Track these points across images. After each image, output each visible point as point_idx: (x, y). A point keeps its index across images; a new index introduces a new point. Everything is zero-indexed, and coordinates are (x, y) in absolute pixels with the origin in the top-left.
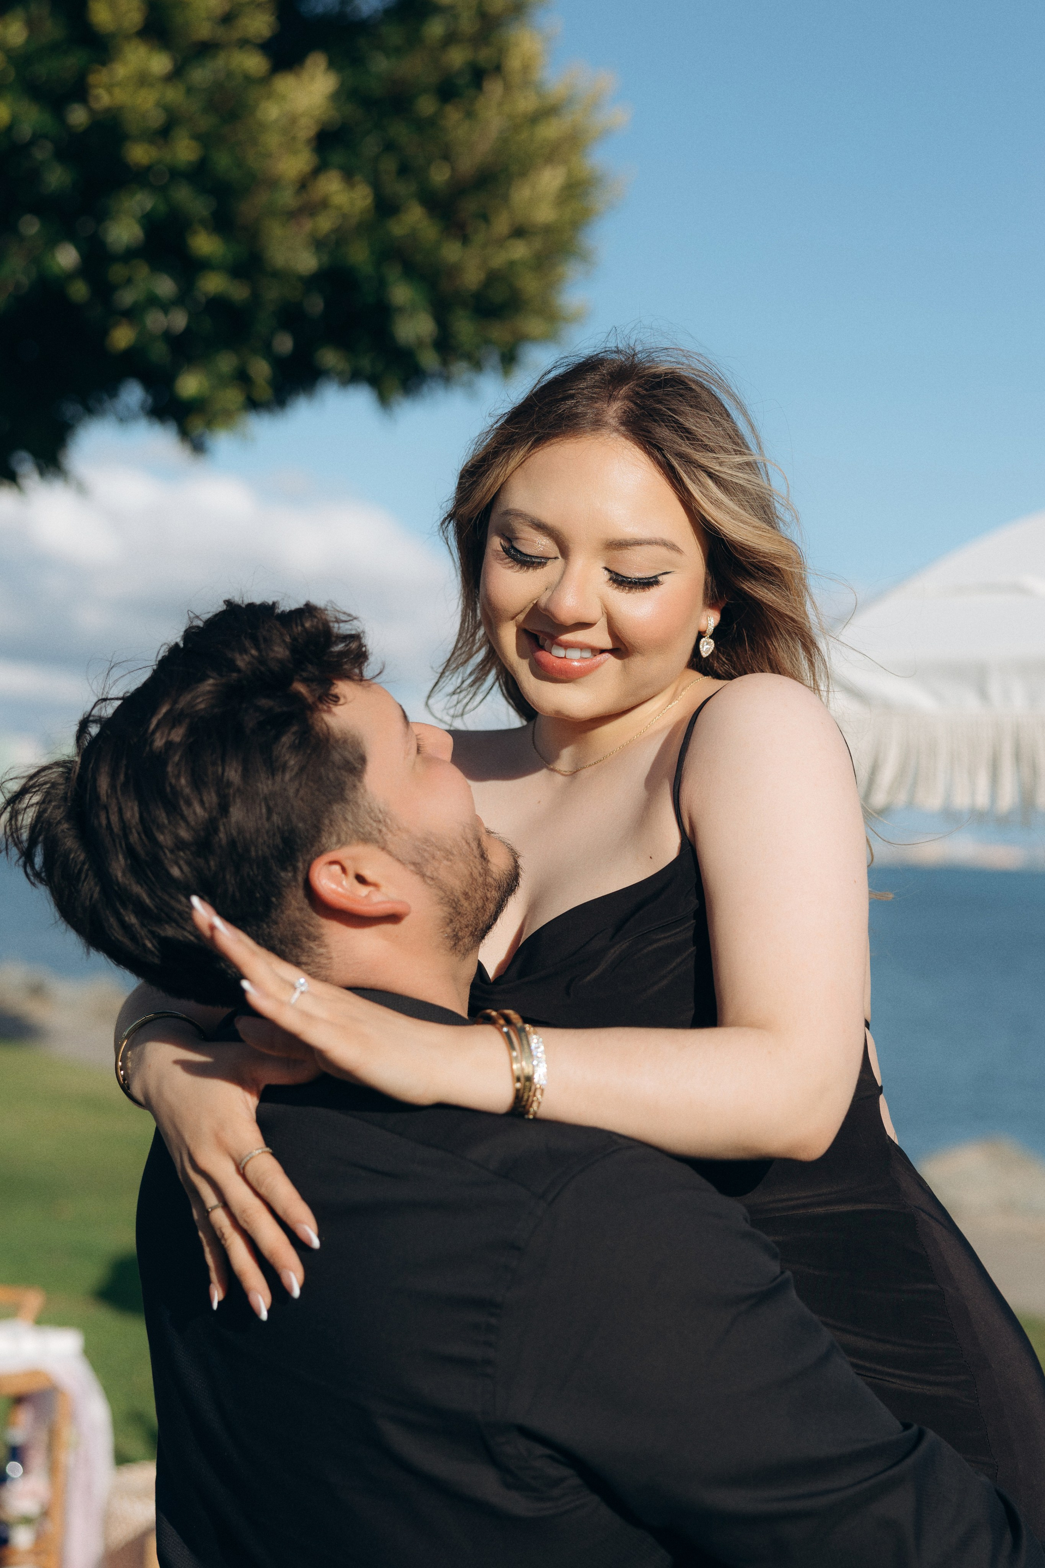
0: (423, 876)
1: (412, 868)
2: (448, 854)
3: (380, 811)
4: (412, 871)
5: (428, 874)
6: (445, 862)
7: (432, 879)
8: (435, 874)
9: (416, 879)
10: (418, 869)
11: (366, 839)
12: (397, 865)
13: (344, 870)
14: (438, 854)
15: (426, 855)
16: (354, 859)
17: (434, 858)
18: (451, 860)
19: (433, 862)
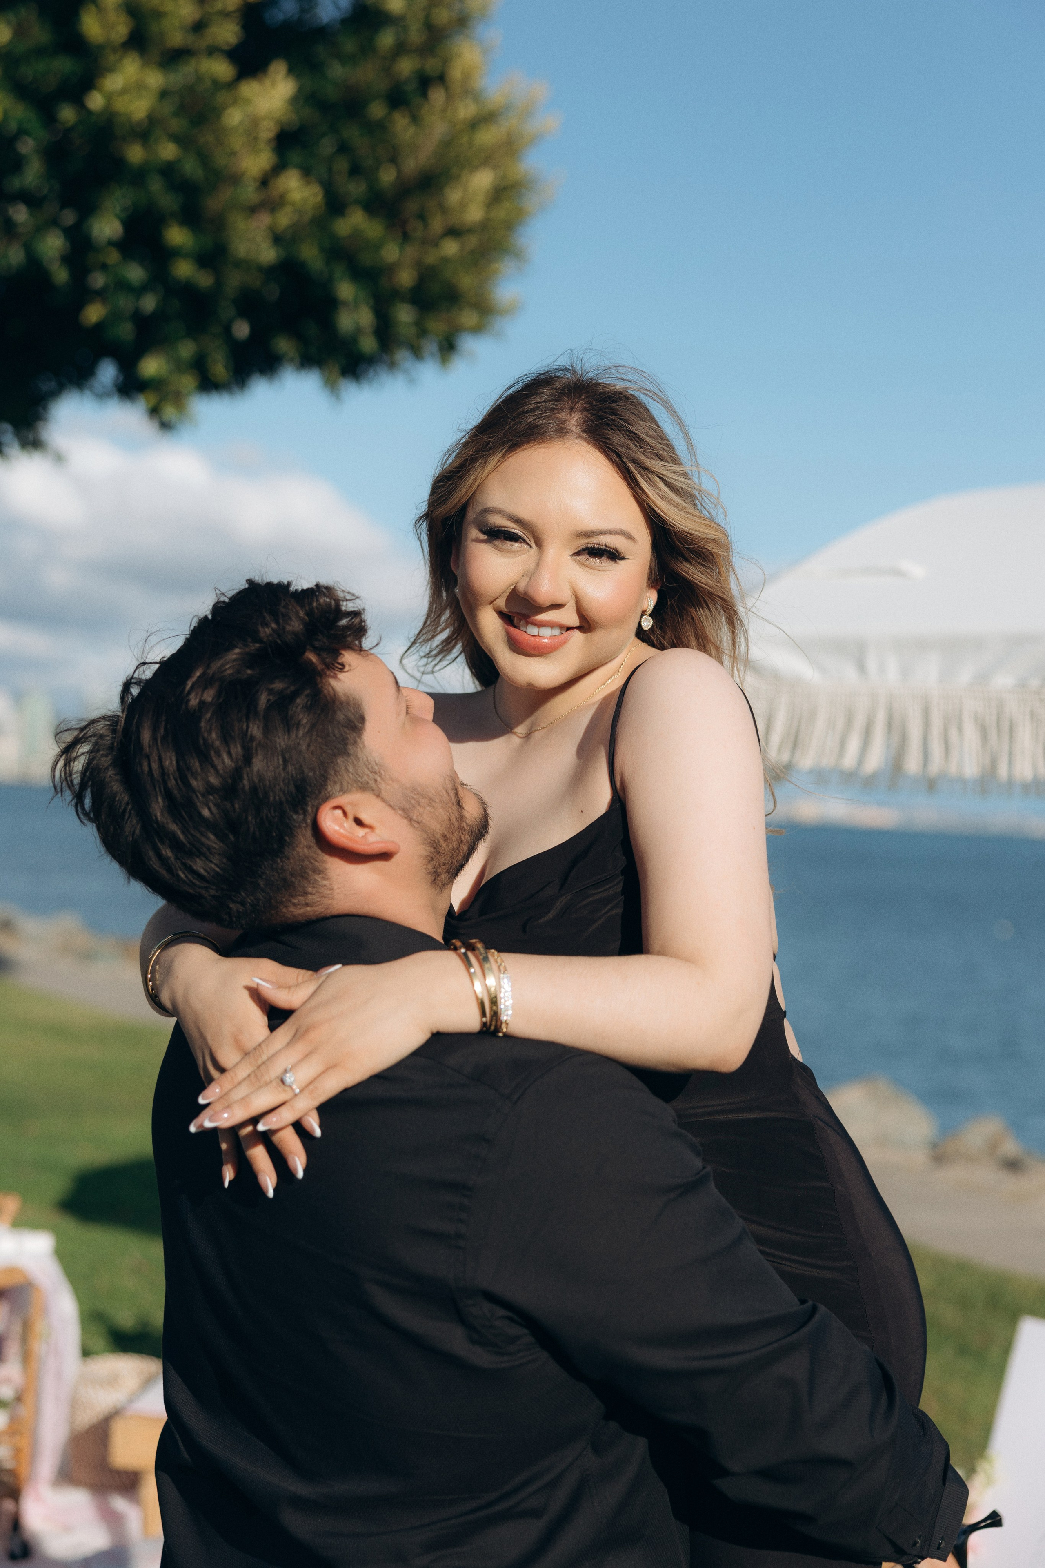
0: (410, 820)
1: (401, 812)
2: (431, 801)
3: (376, 764)
4: (401, 815)
5: (415, 818)
6: (428, 808)
7: (418, 822)
8: (420, 819)
9: (405, 821)
10: (407, 814)
11: (364, 787)
12: (387, 809)
13: (345, 814)
14: (423, 801)
15: (413, 802)
16: (352, 804)
17: (419, 804)
18: (433, 807)
19: (419, 808)
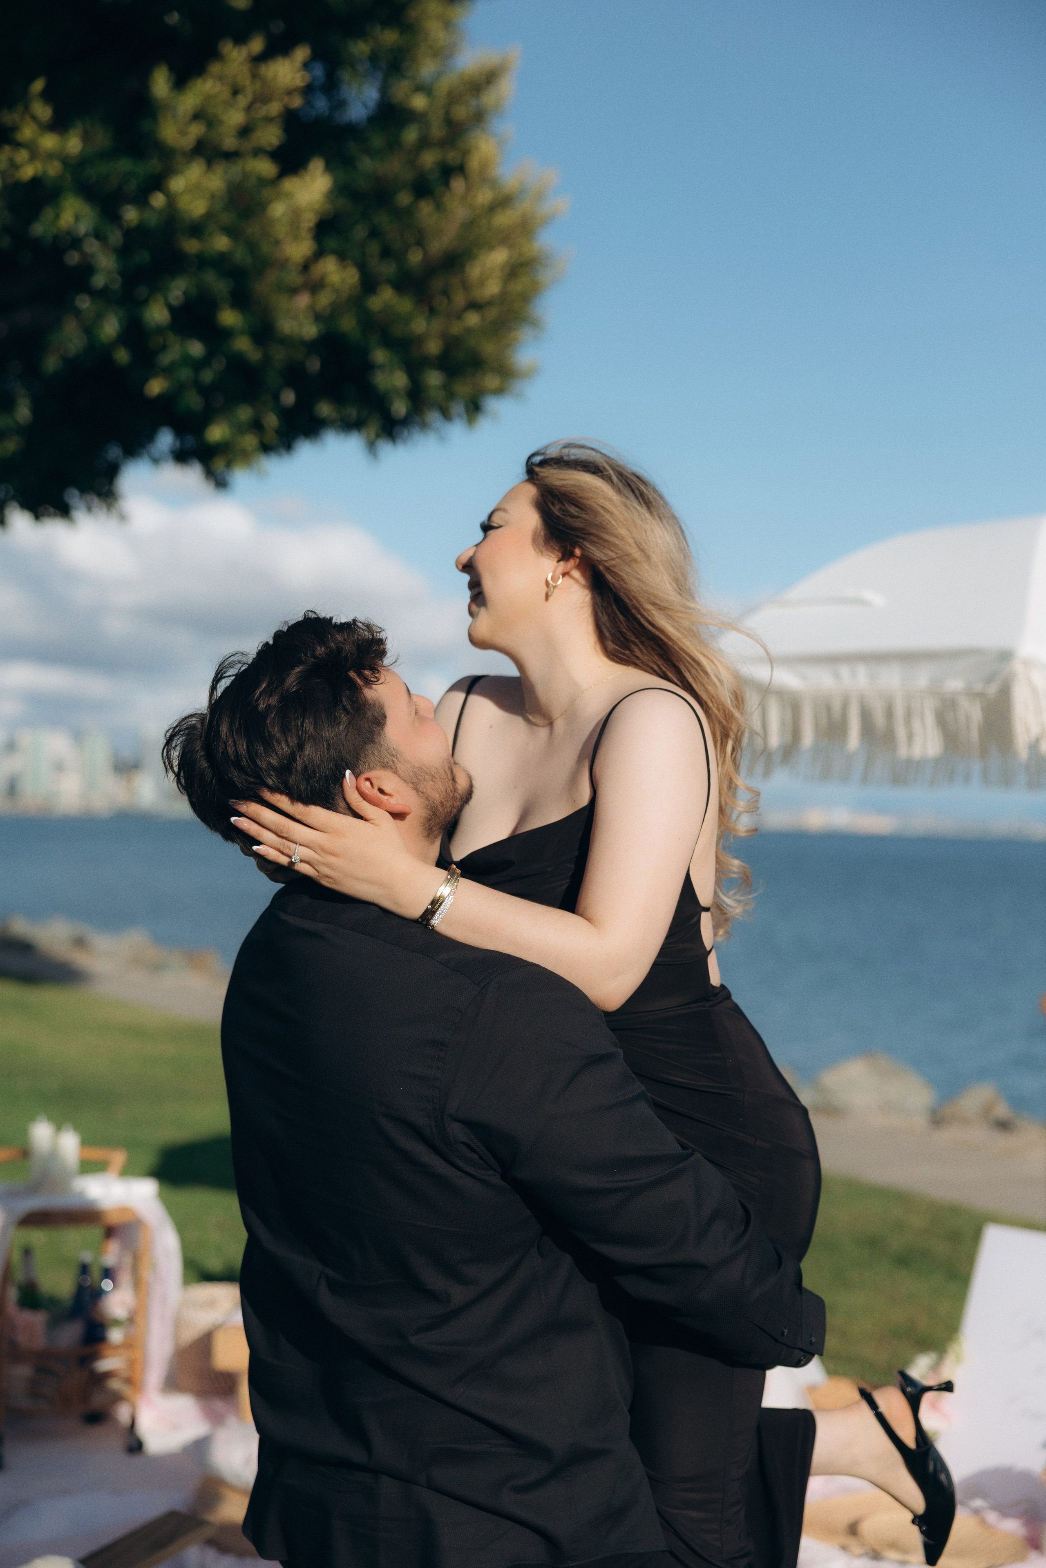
0: (418, 790)
1: (412, 786)
2: (433, 778)
3: (394, 749)
5: (420, 789)
6: (431, 783)
7: (423, 793)
8: (425, 791)
9: (413, 792)
10: (415, 786)
11: (385, 766)
12: (402, 783)
13: (372, 784)
14: (428, 778)
15: (420, 777)
16: (378, 778)
17: (424, 780)
18: (434, 782)
19: (424, 782)
